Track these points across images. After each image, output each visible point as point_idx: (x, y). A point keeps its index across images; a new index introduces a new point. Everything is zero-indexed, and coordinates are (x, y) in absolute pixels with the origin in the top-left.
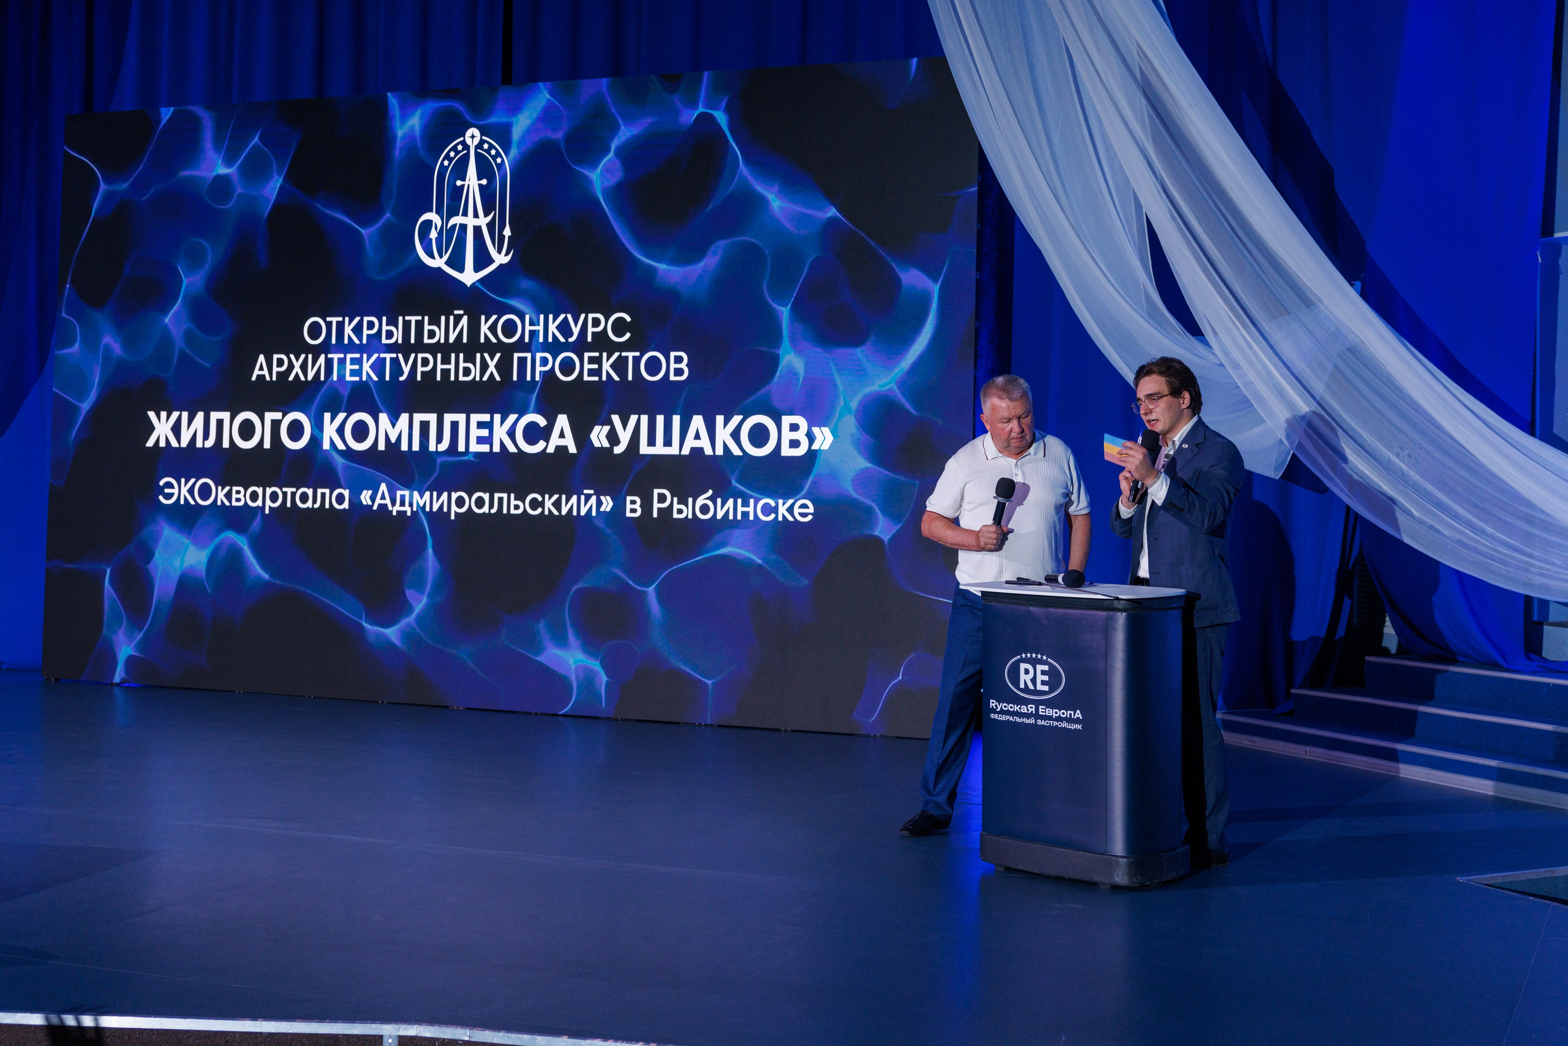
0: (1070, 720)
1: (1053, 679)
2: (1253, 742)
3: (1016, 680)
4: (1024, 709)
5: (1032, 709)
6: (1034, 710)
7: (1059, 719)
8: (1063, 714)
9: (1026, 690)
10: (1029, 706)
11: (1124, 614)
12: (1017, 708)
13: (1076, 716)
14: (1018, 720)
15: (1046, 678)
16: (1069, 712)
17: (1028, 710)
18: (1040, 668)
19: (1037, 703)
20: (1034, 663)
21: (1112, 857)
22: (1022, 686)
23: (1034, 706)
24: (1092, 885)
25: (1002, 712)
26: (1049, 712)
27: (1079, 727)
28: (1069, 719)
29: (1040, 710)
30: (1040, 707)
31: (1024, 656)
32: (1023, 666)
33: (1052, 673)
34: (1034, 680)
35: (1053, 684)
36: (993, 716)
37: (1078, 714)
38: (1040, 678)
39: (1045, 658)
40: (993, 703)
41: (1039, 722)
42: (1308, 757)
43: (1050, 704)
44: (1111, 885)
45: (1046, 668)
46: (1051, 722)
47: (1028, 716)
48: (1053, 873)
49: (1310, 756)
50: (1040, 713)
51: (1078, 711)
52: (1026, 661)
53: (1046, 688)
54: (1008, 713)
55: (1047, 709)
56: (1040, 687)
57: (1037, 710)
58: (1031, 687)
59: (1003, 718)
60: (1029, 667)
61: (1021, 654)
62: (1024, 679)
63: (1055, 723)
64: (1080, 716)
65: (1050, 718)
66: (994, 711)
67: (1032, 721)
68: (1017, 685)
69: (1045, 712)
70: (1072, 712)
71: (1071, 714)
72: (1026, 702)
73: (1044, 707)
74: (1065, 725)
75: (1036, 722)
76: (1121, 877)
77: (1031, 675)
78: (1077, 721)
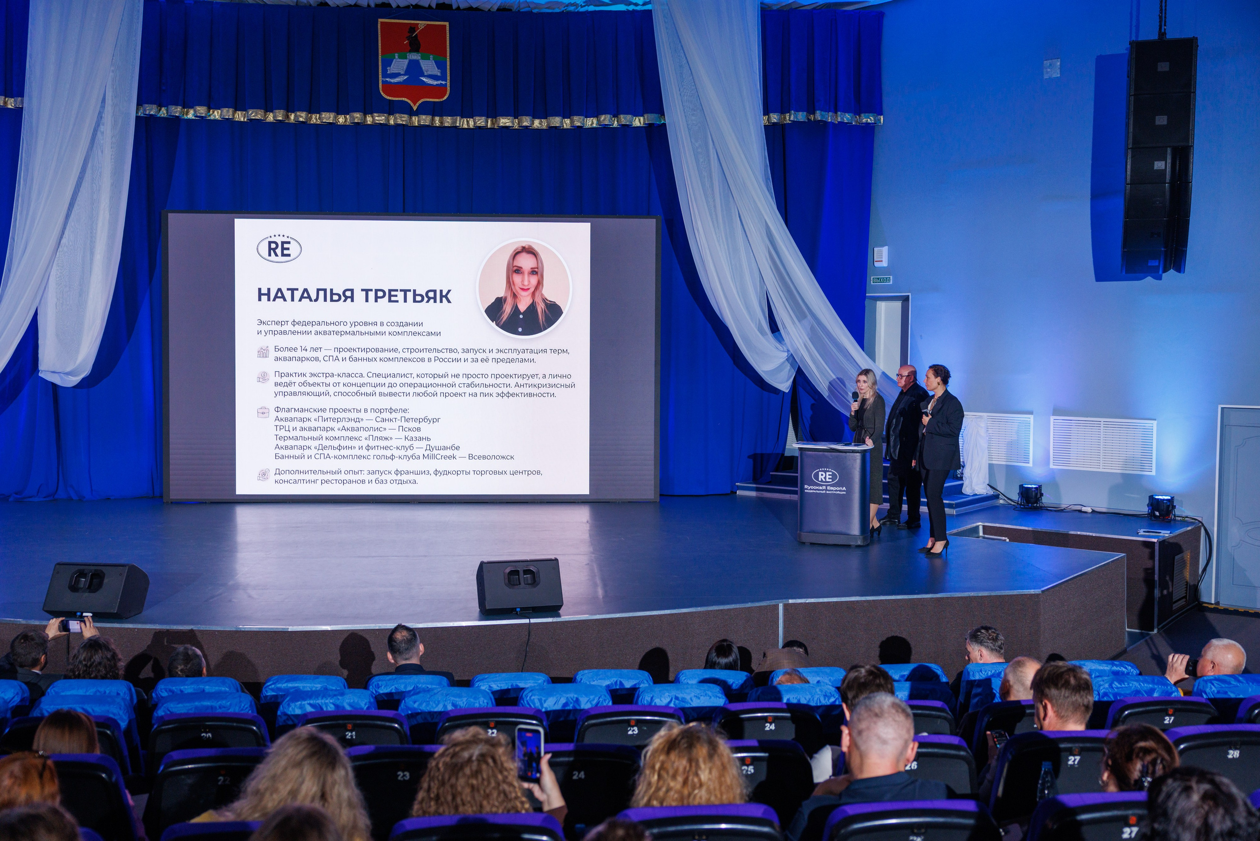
1: (834, 477)
3: (817, 478)
4: (821, 488)
5: (824, 487)
7: (836, 491)
9: (822, 481)
12: (817, 488)
14: (818, 492)
15: (831, 477)
16: (838, 488)
18: (828, 473)
19: (827, 486)
20: (825, 472)
22: (820, 480)
24: (849, 546)
25: (811, 489)
26: (832, 488)
28: (841, 490)
32: (820, 473)
33: (833, 475)
34: (825, 478)
36: (806, 491)
37: (844, 489)
38: (828, 477)
39: (830, 470)
40: (806, 486)
41: (827, 492)
43: (831, 485)
44: (854, 545)
45: (831, 473)
46: (832, 492)
47: (822, 490)
50: (828, 489)
52: (822, 471)
53: (831, 480)
54: (813, 489)
56: (827, 480)
57: (826, 488)
58: (824, 480)
59: (811, 491)
60: (824, 473)
61: (820, 469)
62: (821, 477)
63: (834, 492)
65: (832, 490)
66: (806, 489)
67: (824, 492)
68: (818, 480)
69: (830, 489)
70: (841, 488)
72: (822, 485)
73: (829, 487)
74: (838, 492)
76: (857, 542)
77: (824, 476)
78: (844, 491)
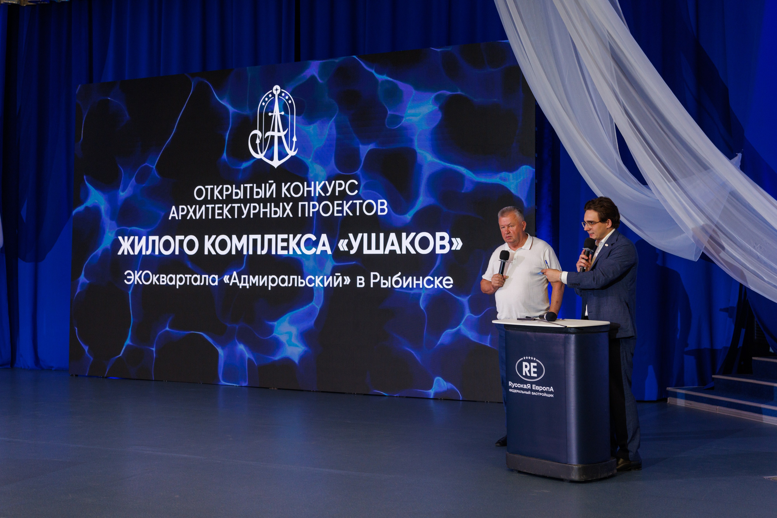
0: (548, 392)
1: (539, 370)
2: (691, 404)
3: (521, 371)
4: (525, 386)
5: (529, 386)
6: (530, 387)
7: (542, 392)
8: (544, 389)
9: (526, 376)
10: (528, 385)
11: (574, 335)
12: (522, 386)
13: (551, 390)
14: (523, 392)
15: (535, 370)
16: (547, 388)
17: (527, 387)
18: (533, 364)
19: (532, 383)
20: (529, 361)
21: (570, 465)
22: (524, 374)
23: (530, 385)
25: (515, 388)
26: (538, 388)
27: (552, 396)
29: (533, 387)
30: (533, 385)
31: (524, 358)
32: (524, 364)
33: (538, 367)
34: (530, 371)
35: (539, 373)
36: (510, 390)
37: (552, 389)
38: (533, 370)
39: (535, 359)
40: (510, 383)
41: (533, 393)
42: (718, 412)
43: (538, 383)
44: (570, 481)
45: (535, 364)
46: (539, 393)
47: (527, 390)
48: (541, 474)
49: (719, 411)
50: (533, 389)
51: (552, 387)
52: (525, 361)
53: (536, 375)
54: (517, 389)
55: (536, 386)
56: (533, 375)
57: (532, 387)
59: (515, 391)
60: (527, 364)
61: (523, 357)
62: (525, 370)
63: (541, 394)
64: (553, 390)
65: (538, 391)
66: (511, 388)
67: (529, 393)
68: (522, 374)
69: (535, 388)
70: (549, 388)
71: (548, 389)
72: (526, 383)
73: (535, 385)
74: (545, 395)
75: (531, 393)
76: (575, 476)
77: (528, 368)
78: (551, 393)
